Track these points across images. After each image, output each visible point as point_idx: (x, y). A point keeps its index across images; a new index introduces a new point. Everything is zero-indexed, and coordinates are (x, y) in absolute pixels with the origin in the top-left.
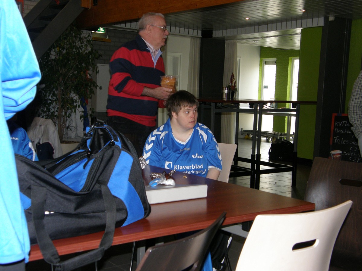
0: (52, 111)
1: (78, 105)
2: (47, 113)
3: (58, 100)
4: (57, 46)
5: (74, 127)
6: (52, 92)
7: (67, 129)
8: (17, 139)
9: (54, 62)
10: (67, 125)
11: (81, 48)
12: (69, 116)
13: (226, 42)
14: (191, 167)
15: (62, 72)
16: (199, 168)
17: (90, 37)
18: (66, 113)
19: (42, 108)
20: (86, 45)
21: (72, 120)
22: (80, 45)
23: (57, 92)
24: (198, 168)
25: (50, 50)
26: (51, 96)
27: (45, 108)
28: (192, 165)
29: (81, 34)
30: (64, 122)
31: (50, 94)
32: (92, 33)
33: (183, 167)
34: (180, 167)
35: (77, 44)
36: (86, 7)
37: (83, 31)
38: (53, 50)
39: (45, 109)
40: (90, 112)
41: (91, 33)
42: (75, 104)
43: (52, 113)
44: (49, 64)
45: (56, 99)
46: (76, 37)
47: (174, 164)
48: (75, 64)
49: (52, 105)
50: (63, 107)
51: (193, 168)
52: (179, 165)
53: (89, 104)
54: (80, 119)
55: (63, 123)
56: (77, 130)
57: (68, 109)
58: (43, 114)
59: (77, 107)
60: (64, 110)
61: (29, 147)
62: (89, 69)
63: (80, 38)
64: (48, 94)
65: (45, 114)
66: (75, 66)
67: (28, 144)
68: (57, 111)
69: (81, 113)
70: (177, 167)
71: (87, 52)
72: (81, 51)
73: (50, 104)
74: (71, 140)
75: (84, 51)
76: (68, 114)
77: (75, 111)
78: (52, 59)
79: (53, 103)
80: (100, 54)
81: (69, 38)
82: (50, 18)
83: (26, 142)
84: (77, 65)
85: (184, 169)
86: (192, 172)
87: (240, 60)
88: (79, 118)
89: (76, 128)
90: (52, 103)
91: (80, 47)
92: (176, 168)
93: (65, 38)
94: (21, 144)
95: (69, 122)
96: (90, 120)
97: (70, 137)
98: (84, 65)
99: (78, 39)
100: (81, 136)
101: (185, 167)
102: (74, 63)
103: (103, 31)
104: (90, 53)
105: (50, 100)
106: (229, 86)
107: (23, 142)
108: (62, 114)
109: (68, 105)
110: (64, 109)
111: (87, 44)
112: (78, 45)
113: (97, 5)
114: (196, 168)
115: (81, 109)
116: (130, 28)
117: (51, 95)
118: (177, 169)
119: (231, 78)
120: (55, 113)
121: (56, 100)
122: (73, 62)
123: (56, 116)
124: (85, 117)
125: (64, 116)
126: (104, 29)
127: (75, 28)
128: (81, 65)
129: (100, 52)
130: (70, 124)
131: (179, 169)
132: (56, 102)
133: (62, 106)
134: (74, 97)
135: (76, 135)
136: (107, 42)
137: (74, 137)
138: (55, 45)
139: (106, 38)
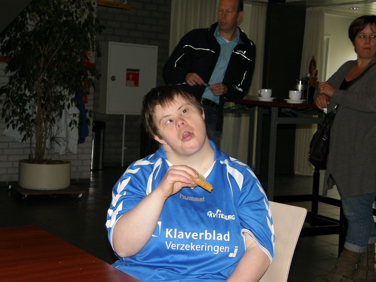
0: (28, 112)
5: (62, 138)
13: (308, 10)
14: (203, 236)
15: (44, 52)
16: (221, 239)
18: (48, 116)
22: (74, 10)
24: (218, 239)
26: (29, 90)
28: (206, 231)
30: (46, 130)
33: (186, 233)
34: (177, 234)
42: (62, 103)
44: (25, 39)
45: (35, 95)
47: (164, 227)
48: (62, 40)
49: (28, 103)
50: (44, 107)
51: (206, 238)
52: (176, 230)
53: (90, 102)
55: (44, 132)
56: (67, 143)
57: (51, 110)
58: (13, 118)
59: (66, 108)
64: (23, 86)
65: (16, 118)
66: (62, 42)
68: (35, 112)
70: (172, 233)
73: (25, 103)
74: (58, 159)
78: (30, 32)
79: (31, 100)
85: (188, 237)
86: (204, 248)
87: (328, 40)
89: (66, 140)
91: (73, 13)
92: (169, 236)
97: (58, 154)
100: (74, 153)
101: (190, 233)
105: (26, 95)
106: (307, 78)
108: (43, 118)
110: (46, 111)
112: (70, 10)
114: (214, 239)
115: (74, 110)
118: (171, 237)
119: (311, 65)
120: (32, 116)
123: (33, 120)
131: (175, 237)
135: (66, 150)
136: (125, 9)
137: (64, 153)
138: (30, 8)
139: (124, 3)
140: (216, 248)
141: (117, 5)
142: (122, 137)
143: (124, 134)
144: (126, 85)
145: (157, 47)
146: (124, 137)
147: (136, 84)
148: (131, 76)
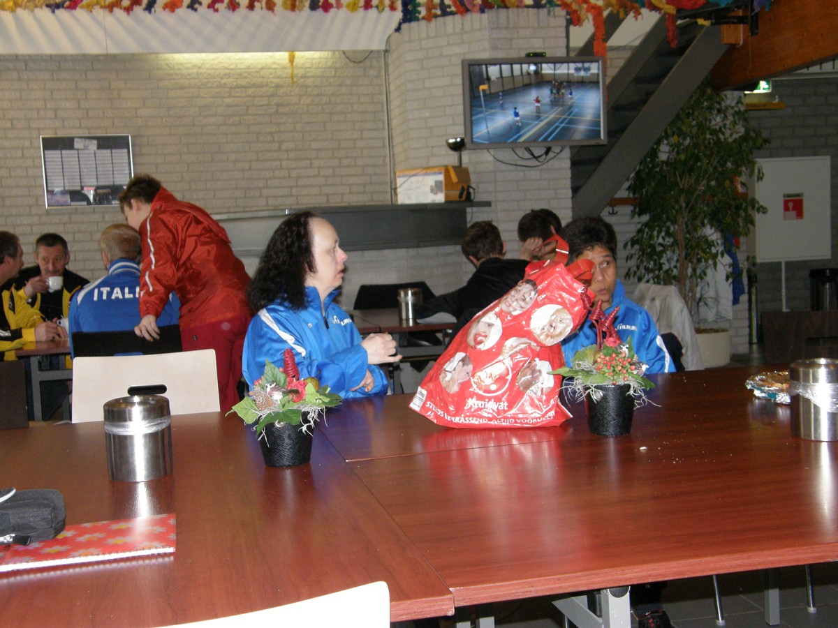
0: (665, 267)
1: (720, 252)
2: (657, 272)
3: (678, 244)
4: (674, 133)
5: (711, 298)
6: (664, 229)
7: (698, 304)
8: (633, 328)
9: (667, 166)
10: (698, 295)
11: (723, 130)
12: (702, 275)
15: (684, 185)
17: (742, 104)
18: (694, 270)
19: (645, 264)
20: (735, 123)
21: (708, 284)
22: (721, 124)
23: (674, 228)
25: (659, 142)
26: (663, 238)
27: (652, 263)
29: (723, 100)
30: (692, 290)
31: (659, 232)
32: (745, 95)
35: (713, 122)
36: (733, 41)
37: (726, 92)
38: (665, 142)
39: (651, 265)
40: (744, 265)
41: (743, 96)
42: (714, 250)
43: (666, 272)
44: (657, 172)
45: (673, 243)
46: (710, 108)
49: (664, 255)
50: (689, 258)
53: (743, 247)
54: (725, 281)
55: (689, 292)
56: (718, 305)
57: (699, 261)
58: (648, 276)
59: (719, 257)
60: (690, 264)
61: (656, 344)
62: (740, 174)
63: (720, 110)
64: (655, 233)
65: (651, 275)
66: (711, 169)
67: (655, 338)
68: (675, 267)
69: (727, 267)
71: (735, 136)
72: (721, 136)
73: (660, 255)
74: (708, 327)
75: (731, 135)
76: (698, 272)
77: (715, 265)
78: (663, 162)
79: (667, 250)
80: (766, 138)
81: (698, 112)
82: (658, 79)
83: (651, 334)
84: (715, 168)
88: (724, 277)
89: (716, 300)
90: (663, 252)
91: (720, 128)
93: (689, 115)
94: (642, 339)
95: (702, 288)
96: (745, 280)
97: (705, 321)
98: (729, 165)
99: (715, 112)
100: (728, 318)
102: (710, 165)
103: (767, 86)
104: (745, 138)
105: (661, 245)
107: (645, 335)
108: (687, 274)
109: (700, 252)
110: (692, 262)
111: (735, 120)
112: (715, 125)
113: (757, 34)
115: (727, 260)
116: (831, 71)
117: (663, 234)
120: (672, 271)
121: (673, 245)
122: (708, 161)
123: (674, 277)
124: (734, 275)
125: (691, 276)
126: (768, 83)
127: (709, 90)
128: (723, 165)
129: (765, 134)
130: (703, 292)
132: (673, 248)
133: (687, 256)
134: (710, 236)
135: (717, 315)
136: (775, 109)
137: (714, 319)
138: (669, 132)
139: (774, 102)
141: (764, 105)
142: (781, 295)
143: (784, 290)
144: (785, 218)
145: (828, 158)
146: (784, 294)
147: (800, 215)
148: (791, 205)
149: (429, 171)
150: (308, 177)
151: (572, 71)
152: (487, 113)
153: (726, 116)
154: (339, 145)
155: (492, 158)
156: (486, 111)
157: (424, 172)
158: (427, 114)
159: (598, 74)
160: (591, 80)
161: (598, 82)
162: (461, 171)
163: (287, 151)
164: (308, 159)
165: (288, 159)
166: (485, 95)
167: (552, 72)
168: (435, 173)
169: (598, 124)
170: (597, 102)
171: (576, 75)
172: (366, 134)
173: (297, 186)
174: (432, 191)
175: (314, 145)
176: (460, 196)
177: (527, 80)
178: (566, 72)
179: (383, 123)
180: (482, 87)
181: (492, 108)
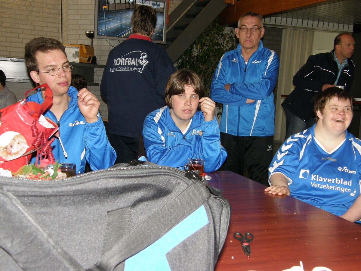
4: (199, 43)
9: (196, 59)
11: (223, 44)
14: (335, 181)
15: (203, 69)
22: (222, 41)
24: (344, 184)
25: (192, 46)
28: (337, 178)
29: (223, 30)
33: (324, 178)
34: (319, 178)
35: (219, 40)
36: (230, 3)
37: (225, 27)
38: (195, 47)
44: (191, 61)
46: (218, 34)
47: (311, 173)
48: (215, 61)
51: (337, 183)
52: (318, 176)
63: (222, 35)
70: (316, 178)
72: (222, 47)
75: (226, 47)
78: (195, 56)
81: (211, 35)
82: (193, 16)
85: (325, 181)
86: (335, 188)
91: (221, 43)
92: (313, 179)
93: (207, 35)
99: (220, 36)
101: (327, 179)
111: (229, 41)
112: (220, 42)
114: (342, 183)
116: (274, 24)
118: (315, 180)
122: (213, 58)
127: (217, 24)
131: (317, 180)
138: (197, 42)
140: (343, 189)
149: (73, 46)
150: (16, 42)
151: (151, 5)
152: (106, 20)
153: (225, 38)
154: (35, 28)
155: (108, 44)
156: (106, 19)
157: (70, 46)
158: (78, 18)
159: (164, 8)
160: (160, 11)
161: (163, 13)
162: (90, 48)
163: (6, 27)
164: (17, 33)
165: (6, 32)
166: (106, 11)
167: (141, 4)
168: (76, 47)
169: (162, 33)
170: (162, 22)
171: (153, 7)
172: (50, 25)
173: (10, 47)
174: (73, 56)
175: (21, 26)
176: (89, 61)
177: (128, 7)
178: (148, 5)
179: (59, 20)
180: (104, 7)
181: (109, 18)
